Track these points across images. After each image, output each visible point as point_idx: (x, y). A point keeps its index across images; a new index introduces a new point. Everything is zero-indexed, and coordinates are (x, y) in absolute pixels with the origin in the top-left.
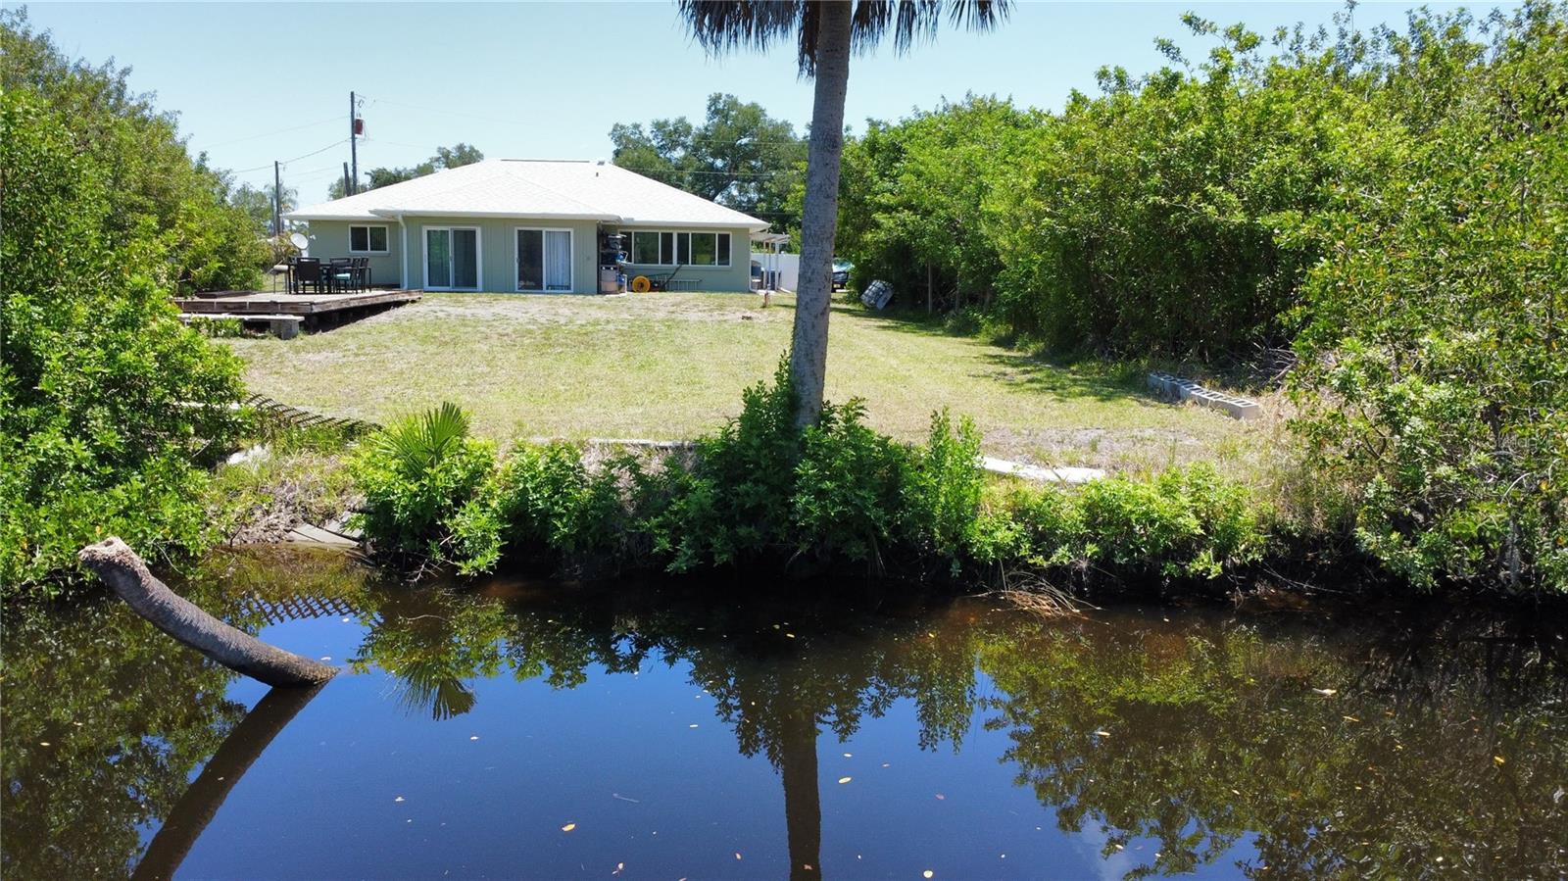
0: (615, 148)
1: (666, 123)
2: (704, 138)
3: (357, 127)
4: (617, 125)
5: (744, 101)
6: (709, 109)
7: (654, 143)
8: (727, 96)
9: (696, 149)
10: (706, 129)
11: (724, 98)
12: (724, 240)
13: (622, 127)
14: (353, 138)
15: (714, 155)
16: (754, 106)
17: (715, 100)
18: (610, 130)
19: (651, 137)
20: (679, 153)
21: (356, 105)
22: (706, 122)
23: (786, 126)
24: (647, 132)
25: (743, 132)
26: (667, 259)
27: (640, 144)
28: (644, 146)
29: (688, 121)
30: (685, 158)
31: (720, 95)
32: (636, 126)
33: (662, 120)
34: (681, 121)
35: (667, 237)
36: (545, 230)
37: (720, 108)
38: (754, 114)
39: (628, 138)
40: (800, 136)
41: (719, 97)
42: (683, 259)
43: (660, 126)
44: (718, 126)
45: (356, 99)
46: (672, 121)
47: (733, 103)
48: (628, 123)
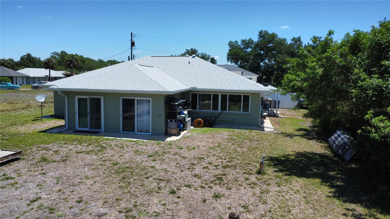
0: (230, 48)
1: (245, 40)
2: (257, 45)
3: (133, 44)
4: (230, 41)
5: (270, 32)
6: (259, 35)
7: (242, 47)
8: (265, 31)
9: (255, 48)
10: (258, 42)
11: (264, 31)
12: (246, 98)
13: (232, 42)
14: (132, 48)
15: (261, 50)
16: (273, 34)
17: (261, 33)
18: (228, 43)
19: (241, 45)
20: (249, 50)
21: (133, 37)
22: (258, 40)
23: (285, 40)
24: (239, 43)
25: (270, 42)
26: (215, 107)
27: (237, 47)
28: (238, 48)
29: (252, 39)
30: (251, 51)
31: (263, 31)
32: (236, 42)
33: (244, 39)
34: (250, 39)
35: (216, 97)
36: (136, 99)
37: (262, 35)
38: (274, 36)
39: (234, 46)
40: (289, 43)
41: (262, 31)
42: (224, 108)
43: (243, 41)
44: (261, 41)
45: (133, 35)
46: (247, 39)
47: (266, 33)
48: (233, 41)
